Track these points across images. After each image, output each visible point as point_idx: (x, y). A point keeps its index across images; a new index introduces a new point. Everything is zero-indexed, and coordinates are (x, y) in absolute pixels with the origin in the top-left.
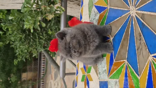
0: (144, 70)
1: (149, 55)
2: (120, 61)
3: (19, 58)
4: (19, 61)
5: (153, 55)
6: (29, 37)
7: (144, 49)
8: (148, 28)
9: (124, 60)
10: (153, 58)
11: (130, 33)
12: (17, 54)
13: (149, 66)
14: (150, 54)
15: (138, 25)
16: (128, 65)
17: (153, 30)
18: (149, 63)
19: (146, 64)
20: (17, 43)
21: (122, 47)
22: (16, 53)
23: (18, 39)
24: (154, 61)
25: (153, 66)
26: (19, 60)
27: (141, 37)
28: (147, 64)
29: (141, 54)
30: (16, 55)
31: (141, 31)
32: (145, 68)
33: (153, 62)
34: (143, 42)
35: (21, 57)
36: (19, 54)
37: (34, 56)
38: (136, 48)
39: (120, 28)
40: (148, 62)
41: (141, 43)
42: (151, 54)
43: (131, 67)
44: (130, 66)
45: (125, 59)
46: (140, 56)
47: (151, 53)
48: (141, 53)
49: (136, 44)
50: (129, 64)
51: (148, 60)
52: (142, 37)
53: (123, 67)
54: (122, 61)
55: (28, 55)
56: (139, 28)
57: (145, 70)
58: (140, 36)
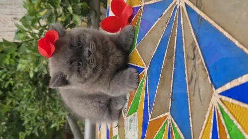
0: (202, 131)
1: (213, 92)
2: (158, 117)
3: (28, 130)
4: (29, 135)
5: (220, 90)
6: (44, 93)
7: (201, 79)
8: (210, 25)
9: (166, 114)
10: (221, 99)
11: (175, 47)
12: (26, 122)
13: (212, 121)
14: (214, 89)
15: (190, 25)
16: (173, 124)
17: (219, 25)
18: (213, 113)
19: (207, 116)
20: (22, 102)
21: (162, 85)
22: (23, 121)
23: (25, 96)
24: (224, 107)
25: (222, 118)
26: (28, 133)
27: (196, 52)
28: (209, 116)
29: (197, 93)
30: (23, 124)
31: (196, 37)
32: (203, 127)
33: (222, 110)
34: (200, 60)
35: (31, 128)
36: (29, 123)
37: (52, 126)
38: (187, 79)
39: (160, 40)
40: (211, 111)
41: (195, 67)
42: (216, 88)
43: (178, 130)
44: (176, 125)
45: (168, 112)
46: (194, 98)
47: (217, 84)
48: (197, 89)
49: (186, 71)
50: (173, 121)
51: (210, 105)
52: (198, 50)
53: (163, 130)
54: (162, 116)
55: (43, 125)
56: (192, 29)
57: (204, 132)
58: (194, 48)
